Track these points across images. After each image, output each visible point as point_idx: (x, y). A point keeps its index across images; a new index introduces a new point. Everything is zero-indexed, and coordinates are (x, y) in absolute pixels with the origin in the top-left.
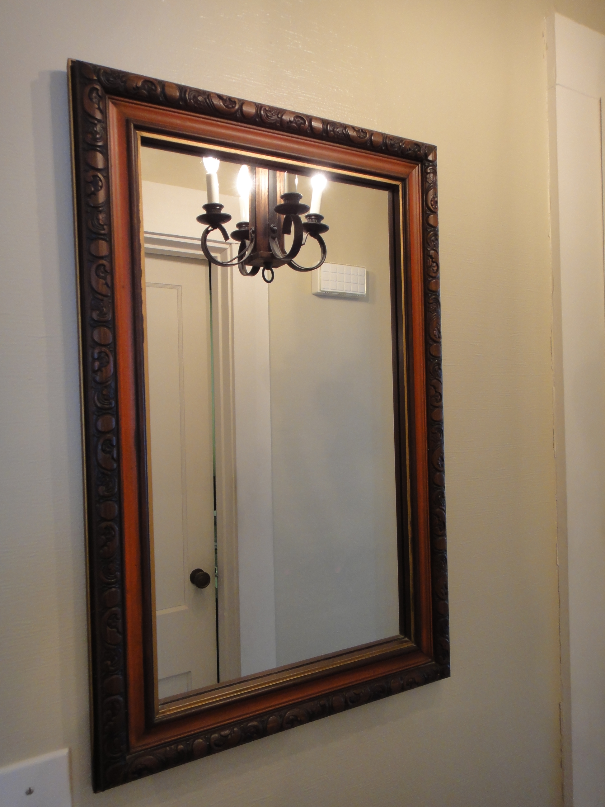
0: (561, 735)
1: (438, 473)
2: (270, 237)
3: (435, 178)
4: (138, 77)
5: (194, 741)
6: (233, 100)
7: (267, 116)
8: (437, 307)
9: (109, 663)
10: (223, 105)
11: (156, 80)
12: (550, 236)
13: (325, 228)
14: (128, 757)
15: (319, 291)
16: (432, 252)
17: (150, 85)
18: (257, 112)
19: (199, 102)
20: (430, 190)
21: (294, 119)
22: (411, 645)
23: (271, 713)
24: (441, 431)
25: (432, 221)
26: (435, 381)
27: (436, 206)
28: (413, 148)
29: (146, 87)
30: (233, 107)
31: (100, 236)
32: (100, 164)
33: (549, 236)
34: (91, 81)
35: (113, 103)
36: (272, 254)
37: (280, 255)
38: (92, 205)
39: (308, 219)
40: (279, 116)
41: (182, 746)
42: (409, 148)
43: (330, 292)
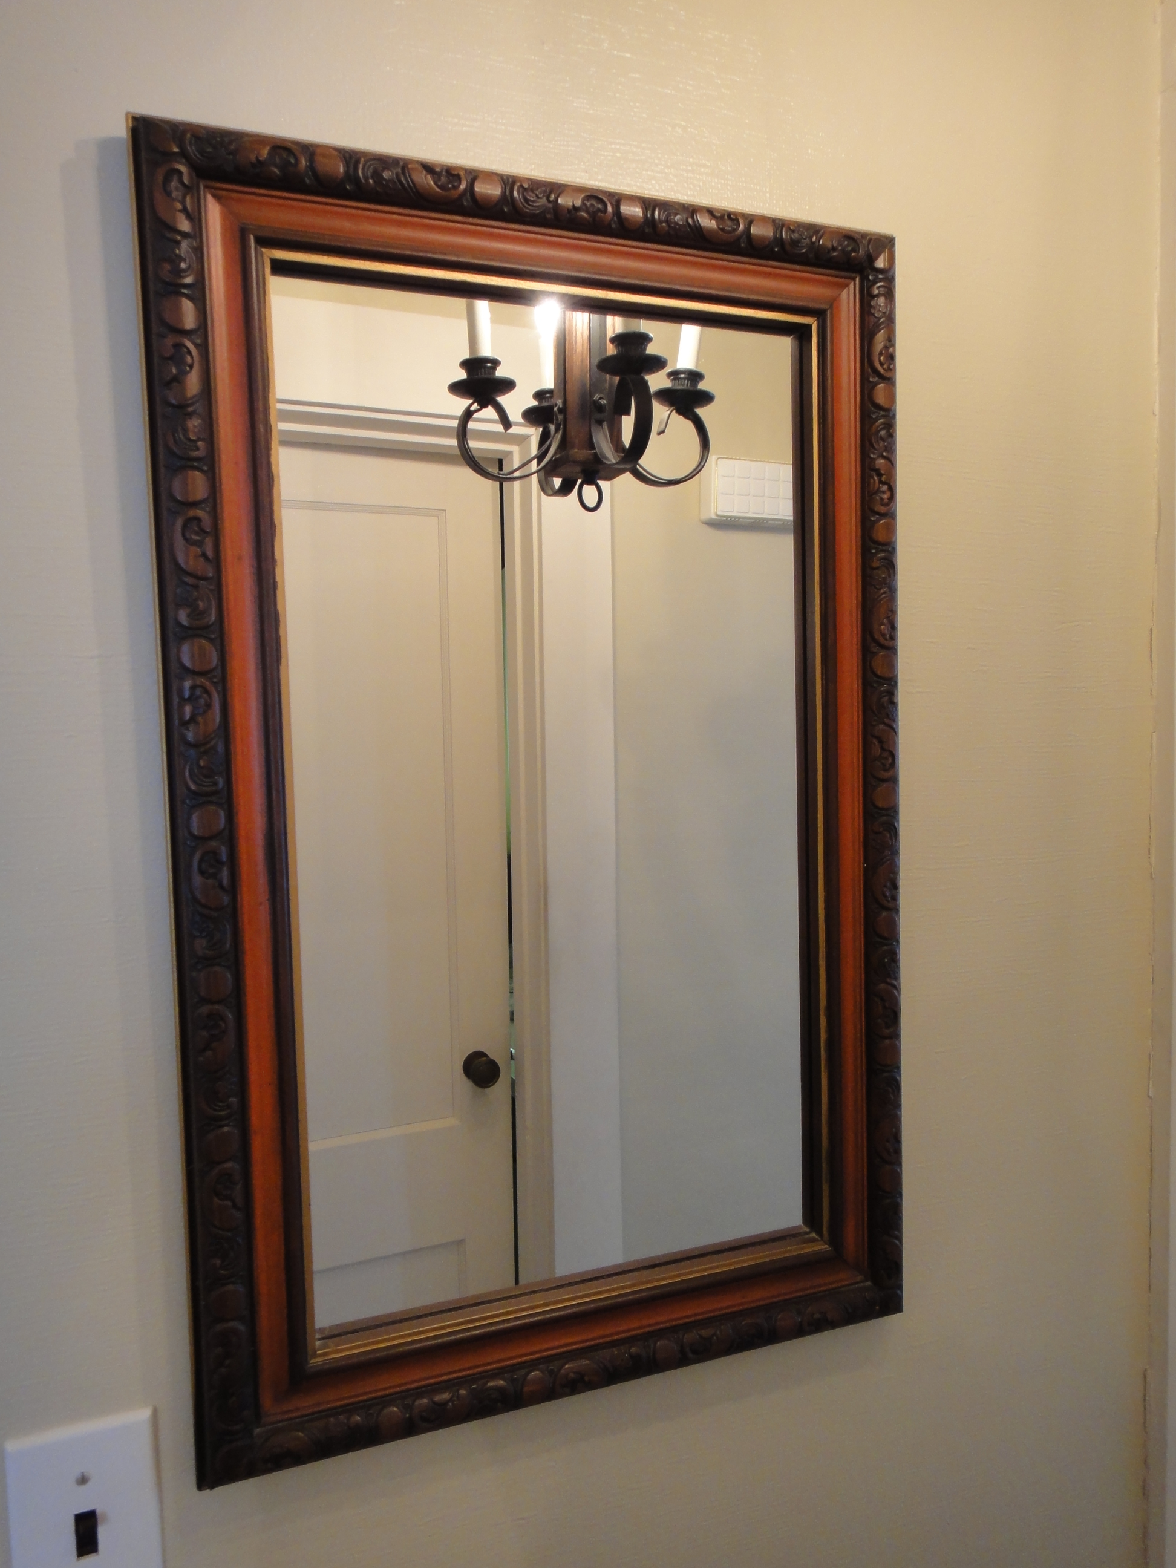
0: (1146, 1432)
1: (884, 914)
2: (593, 421)
3: (889, 306)
4: (260, 140)
5: (382, 1409)
6: (453, 172)
7: (527, 200)
8: (890, 576)
9: (218, 1262)
10: (434, 185)
11: (297, 143)
12: (1157, 413)
13: (706, 398)
14: (257, 1431)
15: (714, 516)
16: (880, 462)
17: (285, 156)
18: (505, 192)
19: (384, 183)
20: (880, 331)
21: (583, 203)
22: (822, 1247)
23: (533, 1365)
24: (893, 831)
25: (880, 398)
26: (882, 726)
27: (890, 364)
28: (841, 245)
29: (278, 160)
30: (455, 188)
31: (189, 463)
32: (189, 321)
33: (1154, 413)
34: (168, 156)
35: (214, 196)
36: (596, 455)
37: (611, 456)
38: (174, 402)
39: (672, 380)
40: (553, 197)
41: (359, 1418)
42: (833, 246)
43: (735, 517)
